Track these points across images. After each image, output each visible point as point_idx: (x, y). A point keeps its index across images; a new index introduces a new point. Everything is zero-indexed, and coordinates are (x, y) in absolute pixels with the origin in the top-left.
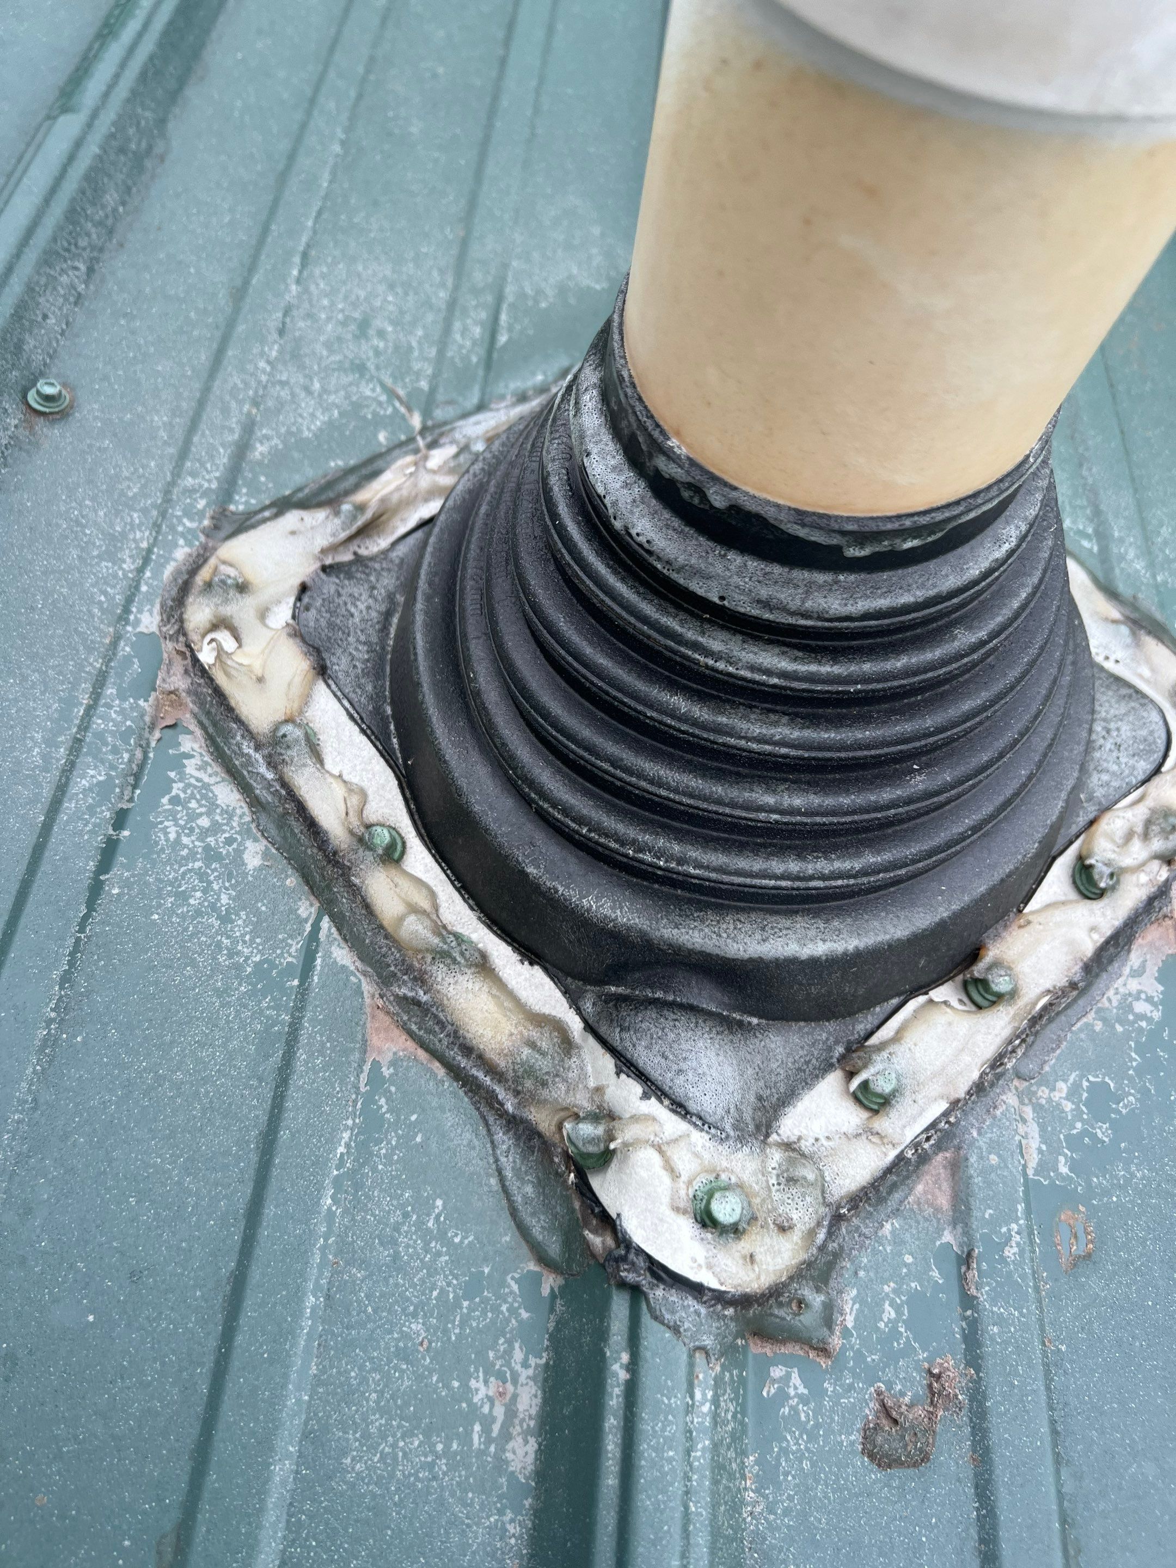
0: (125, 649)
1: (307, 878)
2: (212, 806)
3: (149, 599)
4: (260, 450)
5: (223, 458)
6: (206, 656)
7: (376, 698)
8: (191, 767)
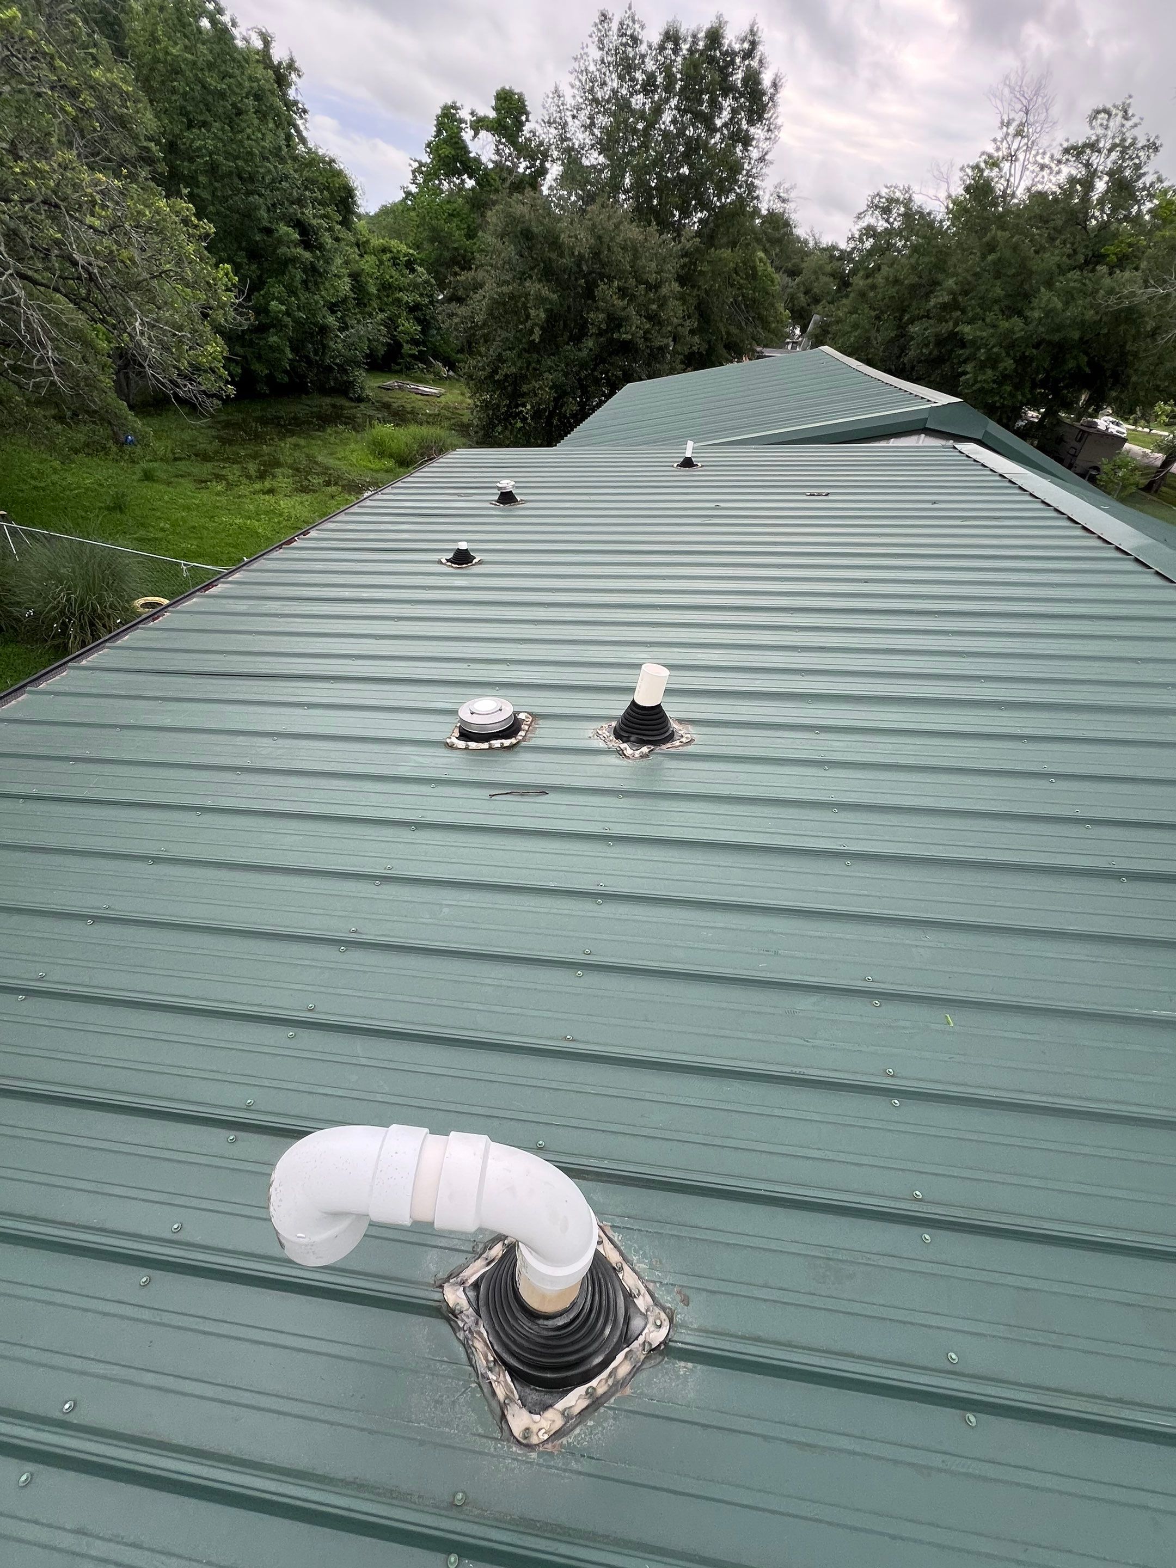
0: (541, 1461)
1: (596, 1410)
2: (579, 1434)
3: (527, 1457)
4: (481, 1431)
5: (485, 1440)
6: (546, 1437)
7: (558, 1392)
8: (570, 1441)
